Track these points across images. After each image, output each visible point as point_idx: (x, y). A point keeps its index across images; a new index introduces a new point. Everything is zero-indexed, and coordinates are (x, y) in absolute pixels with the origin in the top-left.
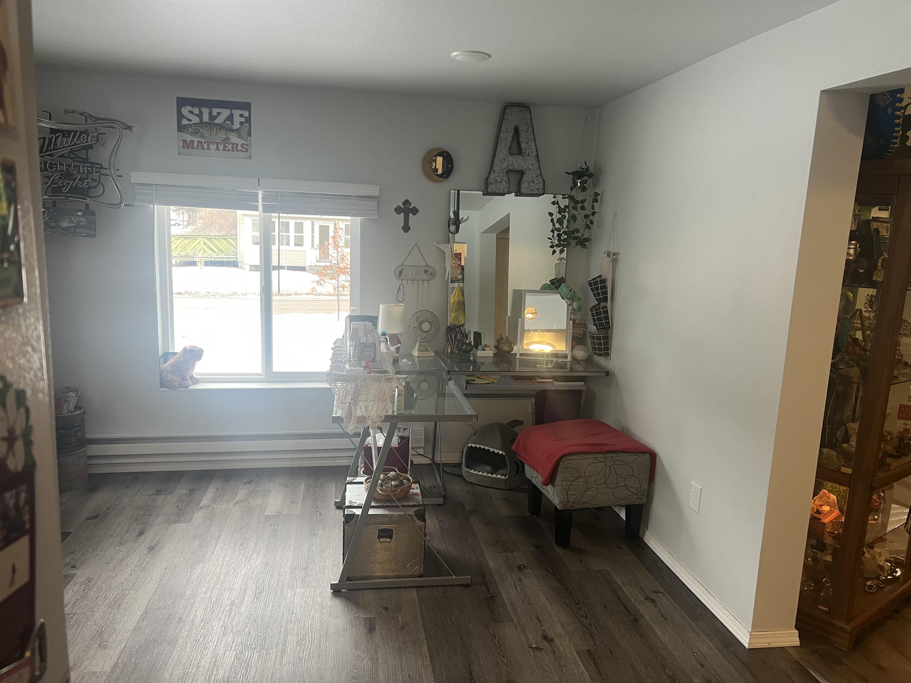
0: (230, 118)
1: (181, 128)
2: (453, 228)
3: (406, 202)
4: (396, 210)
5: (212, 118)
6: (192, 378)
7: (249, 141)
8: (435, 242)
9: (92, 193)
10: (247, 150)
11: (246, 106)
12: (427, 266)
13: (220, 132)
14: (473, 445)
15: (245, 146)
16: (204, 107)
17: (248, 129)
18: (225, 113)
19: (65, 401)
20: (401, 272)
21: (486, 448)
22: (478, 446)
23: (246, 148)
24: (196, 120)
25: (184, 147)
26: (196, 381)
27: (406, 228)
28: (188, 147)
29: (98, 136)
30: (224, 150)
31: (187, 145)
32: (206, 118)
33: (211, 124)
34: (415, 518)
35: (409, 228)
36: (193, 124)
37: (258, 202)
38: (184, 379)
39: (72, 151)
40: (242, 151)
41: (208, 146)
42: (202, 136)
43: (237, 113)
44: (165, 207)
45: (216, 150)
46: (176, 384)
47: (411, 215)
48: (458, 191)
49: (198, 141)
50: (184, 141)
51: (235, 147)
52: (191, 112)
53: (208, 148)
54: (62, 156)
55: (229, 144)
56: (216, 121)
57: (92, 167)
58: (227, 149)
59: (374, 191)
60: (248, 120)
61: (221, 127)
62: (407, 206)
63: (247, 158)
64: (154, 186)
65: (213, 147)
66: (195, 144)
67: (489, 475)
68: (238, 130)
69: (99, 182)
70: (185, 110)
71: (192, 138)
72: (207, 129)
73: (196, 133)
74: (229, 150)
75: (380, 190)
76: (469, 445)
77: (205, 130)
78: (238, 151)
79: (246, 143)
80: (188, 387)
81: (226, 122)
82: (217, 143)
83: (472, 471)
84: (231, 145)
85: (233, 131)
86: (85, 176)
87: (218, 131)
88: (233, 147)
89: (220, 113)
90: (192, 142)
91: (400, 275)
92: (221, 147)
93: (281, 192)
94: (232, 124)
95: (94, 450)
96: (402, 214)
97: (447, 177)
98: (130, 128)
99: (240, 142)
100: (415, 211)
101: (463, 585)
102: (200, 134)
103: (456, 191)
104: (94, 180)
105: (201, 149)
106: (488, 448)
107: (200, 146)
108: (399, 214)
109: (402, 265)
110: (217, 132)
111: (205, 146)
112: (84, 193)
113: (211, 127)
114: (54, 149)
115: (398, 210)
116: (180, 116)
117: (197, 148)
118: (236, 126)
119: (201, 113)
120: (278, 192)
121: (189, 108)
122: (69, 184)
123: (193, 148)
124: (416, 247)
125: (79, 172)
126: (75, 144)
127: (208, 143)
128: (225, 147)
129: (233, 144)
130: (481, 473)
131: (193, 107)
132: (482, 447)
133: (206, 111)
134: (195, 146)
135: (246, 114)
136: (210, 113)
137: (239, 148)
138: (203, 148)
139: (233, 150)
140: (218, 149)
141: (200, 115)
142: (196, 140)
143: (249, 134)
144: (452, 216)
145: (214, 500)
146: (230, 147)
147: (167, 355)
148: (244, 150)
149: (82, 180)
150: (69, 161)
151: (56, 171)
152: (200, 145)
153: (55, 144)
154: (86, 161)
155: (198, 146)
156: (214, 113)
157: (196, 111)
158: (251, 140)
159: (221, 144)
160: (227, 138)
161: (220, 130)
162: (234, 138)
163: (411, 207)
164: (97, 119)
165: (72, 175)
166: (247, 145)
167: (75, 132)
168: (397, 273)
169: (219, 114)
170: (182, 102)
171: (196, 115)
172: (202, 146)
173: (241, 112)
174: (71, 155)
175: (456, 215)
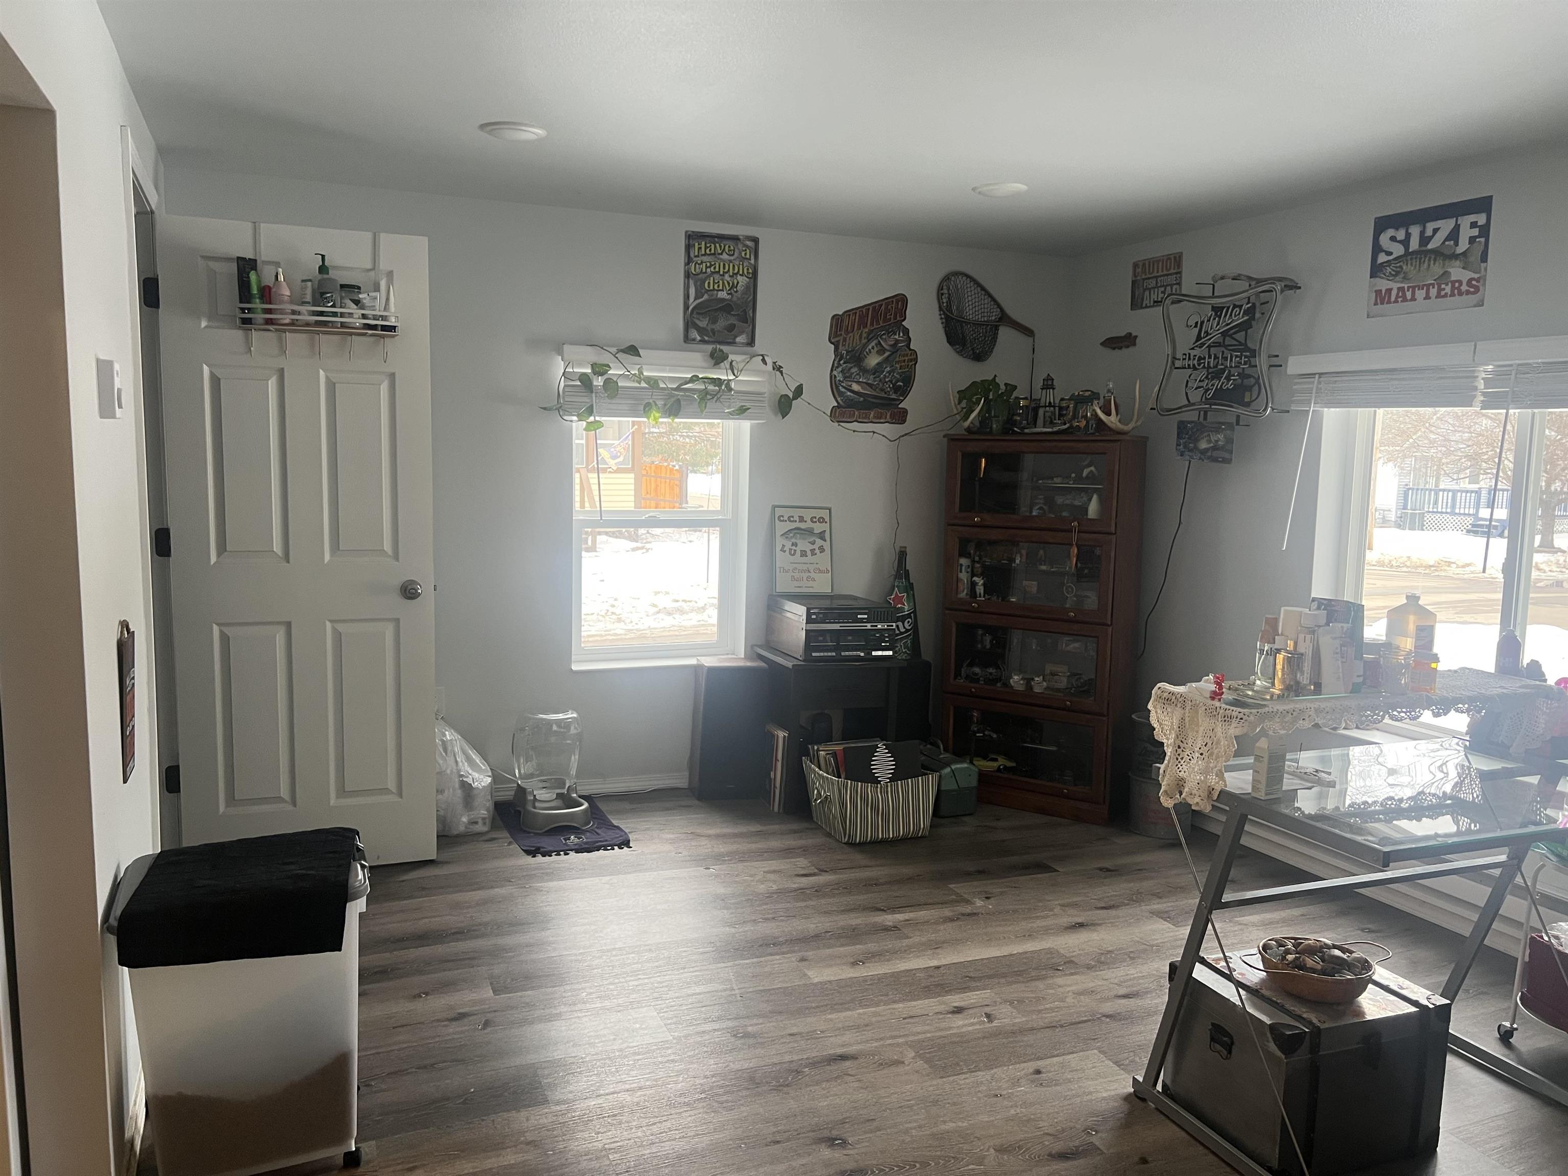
0: (1454, 235)
1: (1376, 270)
5: (1424, 240)
7: (1483, 270)
10: (1477, 290)
11: (1484, 205)
13: (1434, 264)
15: (1474, 282)
16: (1414, 224)
17: (1482, 247)
18: (1447, 226)
23: (1475, 287)
24: (1398, 250)
25: (1376, 304)
28: (1382, 303)
30: (1438, 296)
31: (1382, 298)
32: (1414, 245)
33: (1423, 254)
36: (1395, 259)
37: (1475, 389)
39: (1226, 335)
40: (1468, 292)
41: (1413, 293)
42: (1405, 279)
43: (1465, 221)
45: (1425, 299)
49: (1399, 289)
50: (1378, 292)
51: (1457, 290)
52: (1393, 239)
53: (1413, 299)
55: (1447, 284)
56: (1430, 247)
57: (1241, 357)
58: (1443, 293)
60: (1485, 231)
61: (1437, 254)
63: (1475, 306)
64: (1317, 376)
65: (1420, 294)
66: (1394, 293)
68: (1464, 254)
70: (1384, 239)
72: (1414, 264)
73: (1397, 273)
74: (1446, 296)
77: (1412, 265)
78: (1461, 294)
79: (1476, 276)
81: (1447, 243)
84: (1450, 284)
85: (1455, 256)
87: (1432, 262)
88: (1453, 288)
89: (1438, 229)
90: (1389, 291)
92: (1433, 292)
93: (1519, 365)
94: (1457, 244)
98: (1292, 286)
102: (1402, 275)
105: (1402, 301)
107: (1400, 297)
110: (1429, 265)
111: (1409, 295)
113: (1420, 259)
114: (1206, 337)
116: (1377, 249)
117: (1396, 301)
118: (1463, 246)
119: (1408, 235)
120: (1511, 365)
121: (1391, 232)
122: (1213, 385)
123: (1389, 302)
127: (1414, 288)
128: (1440, 289)
129: (1453, 282)
131: (1397, 229)
133: (1415, 231)
134: (1393, 299)
135: (1481, 219)
136: (1422, 233)
137: (1464, 288)
138: (1405, 300)
139: (1453, 295)
140: (1427, 297)
141: (1406, 243)
142: (1395, 286)
143: (1484, 258)
146: (1448, 289)
148: (1472, 290)
149: (1229, 377)
150: (1218, 351)
152: (1400, 294)
155: (1397, 296)
156: (1429, 233)
157: (1401, 235)
158: (1486, 269)
159: (1433, 287)
160: (1446, 274)
161: (1435, 260)
162: (1458, 273)
164: (1257, 281)
165: (1220, 371)
166: (1478, 280)
169: (1436, 231)
170: (1381, 225)
171: (1400, 242)
172: (1404, 297)
173: (1472, 218)
174: (1228, 341)
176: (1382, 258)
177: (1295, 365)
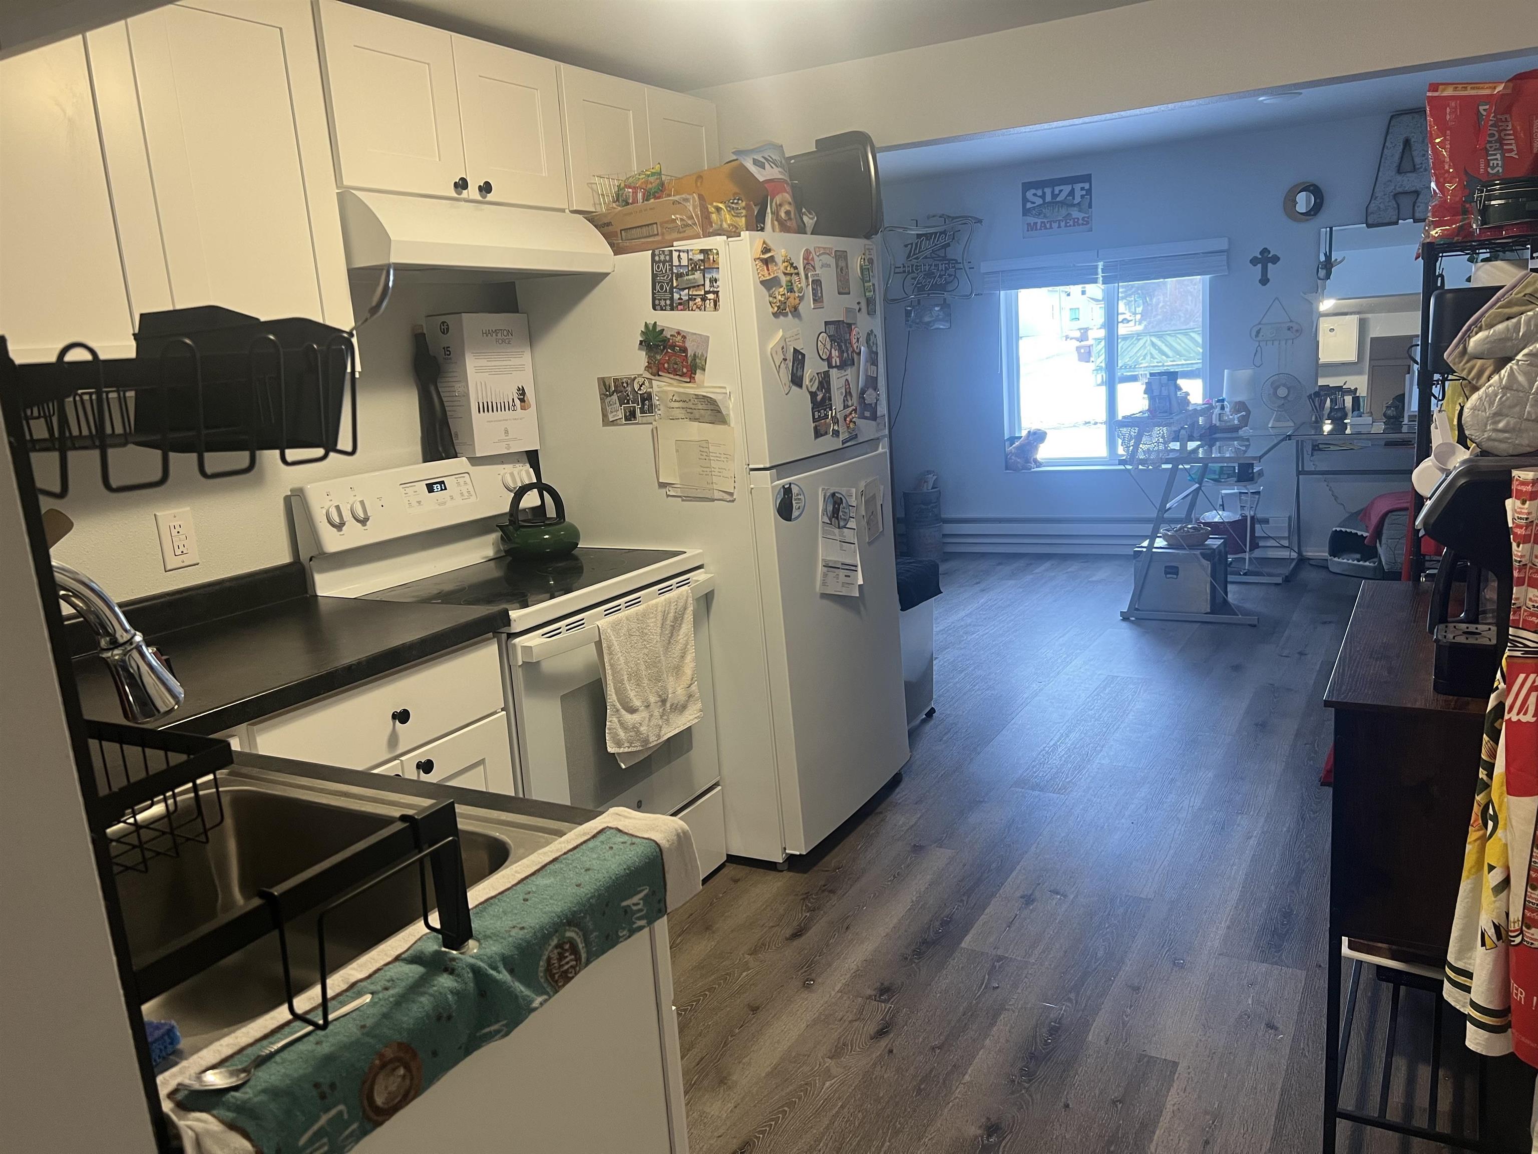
0: (1072, 193)
1: (1026, 212)
2: (1322, 273)
3: (1265, 251)
4: (1251, 261)
5: (1054, 196)
6: (1035, 461)
7: (1090, 212)
8: (1302, 294)
9: (950, 288)
10: (1088, 223)
11: (1087, 178)
12: (1291, 321)
13: (1062, 209)
14: (1338, 529)
15: (1086, 219)
16: (1047, 187)
17: (1089, 200)
18: (1067, 189)
19: (925, 482)
20: (1258, 332)
21: (1354, 531)
22: (1343, 530)
23: (1087, 221)
24: (1039, 201)
25: (1028, 231)
26: (1038, 464)
27: (1264, 281)
28: (1032, 230)
29: (954, 234)
30: (1066, 226)
31: (1032, 227)
32: (1048, 198)
33: (1054, 204)
34: (1200, 556)
35: (1268, 280)
36: (1037, 206)
37: (1097, 274)
38: (1027, 461)
39: (933, 251)
40: (1083, 224)
41: (1051, 225)
42: (1045, 217)
43: (1078, 187)
44: (1013, 291)
46: (1019, 465)
47: (1270, 265)
48: (1331, 229)
49: (1042, 222)
50: (1029, 224)
51: (1076, 222)
52: (1035, 195)
53: (1051, 227)
54: (926, 257)
55: (1070, 220)
56: (1058, 199)
57: (948, 264)
58: (1068, 225)
59: (1223, 244)
60: (1089, 192)
61: (1063, 203)
62: (1266, 254)
63: (1087, 231)
64: (1000, 272)
65: (1055, 225)
66: (1039, 225)
67: (1355, 562)
68: (1079, 204)
69: (955, 276)
70: (1029, 194)
71: (1036, 220)
72: (1049, 208)
73: (1040, 214)
74: (1070, 226)
75: (1230, 243)
76: (1334, 529)
78: (1079, 225)
79: (1086, 216)
80: (1030, 469)
81: (1068, 198)
82: (1059, 221)
83: (1336, 559)
84: (1072, 220)
85: (1074, 205)
86: (943, 273)
87: (1060, 208)
88: (1074, 222)
90: (1035, 223)
91: (1257, 336)
92: (1063, 224)
93: (1121, 261)
94: (1074, 198)
95: (949, 528)
96: (1260, 266)
97: (1315, 215)
98: (980, 221)
99: (1081, 215)
100: (1275, 259)
101: (1250, 625)
102: (1042, 215)
103: (1328, 229)
104: (950, 275)
105: (1044, 229)
106: (1356, 531)
107: (1043, 227)
108: (1255, 265)
109: (1260, 324)
110: (1059, 210)
111: (1048, 226)
112: (943, 288)
113: (1053, 206)
114: (919, 252)
115: (1254, 261)
116: (1025, 200)
117: (1041, 229)
118: (1077, 199)
119: (1044, 193)
120: (1118, 261)
121: (1033, 191)
122: (930, 282)
123: (1036, 230)
124: (1276, 301)
125: (938, 270)
126: (936, 245)
127: (1051, 222)
128: (1066, 223)
129: (1074, 219)
130: (1345, 561)
131: (1037, 190)
132: (1348, 530)
133: (1048, 191)
134: (1038, 228)
135: (1087, 186)
136: (1053, 192)
137: (1081, 222)
138: (1046, 228)
139: (1074, 226)
140: (1059, 227)
141: (1043, 196)
142: (1039, 221)
143: (1090, 206)
144: (1322, 258)
146: (1071, 223)
147: (1013, 439)
148: (1085, 223)
149: (940, 276)
150: (930, 261)
151: (921, 271)
152: (1043, 225)
153: (920, 248)
154: (944, 258)
155: (1041, 226)
156: (1057, 192)
157: (1040, 193)
158: (1092, 212)
159: (1063, 222)
160: (1069, 214)
161: (1062, 207)
162: (1075, 213)
163: (1270, 256)
164: (954, 218)
165: (933, 273)
166: (1088, 218)
167: (936, 233)
168: (1254, 333)
169: (1061, 191)
170: (1027, 187)
171: (1040, 197)
172: (1045, 226)
173: (1082, 185)
174: (933, 255)
175: (1328, 257)
176: (1029, 205)
177: (985, 267)
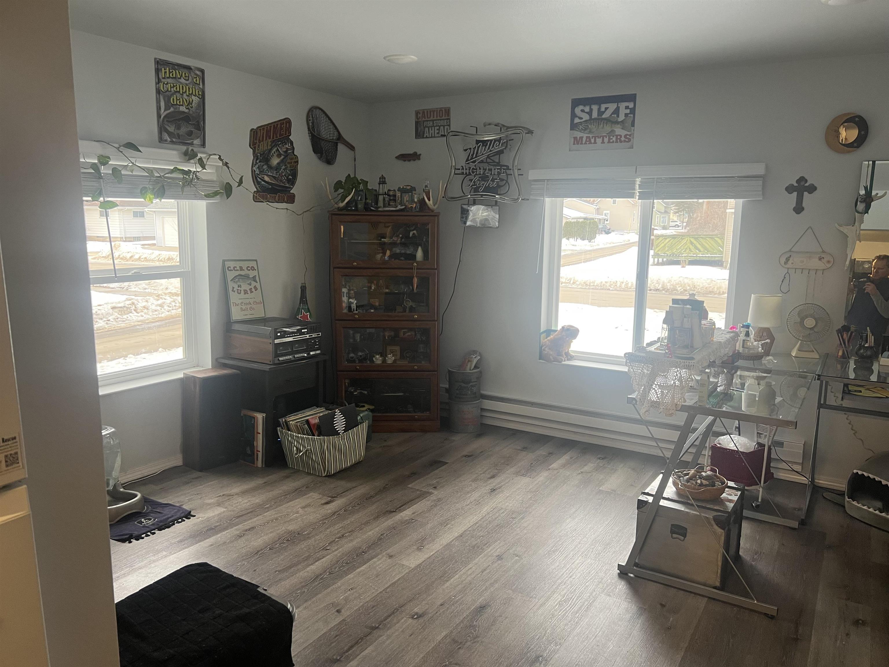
0: (617, 111)
1: (573, 127)
2: (861, 207)
3: (802, 180)
4: (787, 189)
5: (600, 113)
6: (567, 354)
7: (632, 131)
8: (836, 225)
9: (502, 190)
10: (629, 140)
11: (632, 98)
12: (823, 252)
13: (606, 125)
14: (860, 473)
15: (628, 136)
16: (594, 104)
17: (632, 119)
18: (612, 107)
19: (469, 361)
20: (788, 260)
21: (877, 479)
22: (866, 474)
23: (628, 139)
24: (586, 117)
25: (574, 144)
26: (570, 358)
27: (799, 209)
28: (578, 144)
29: (507, 141)
30: (609, 142)
31: (577, 141)
32: (595, 115)
33: (600, 120)
34: (713, 522)
35: (803, 209)
36: (584, 121)
37: (634, 189)
38: (559, 354)
39: (488, 157)
40: (625, 141)
41: (595, 140)
42: (590, 132)
43: (623, 105)
44: (559, 199)
45: (601, 143)
46: (551, 357)
47: (806, 194)
48: (874, 162)
49: (587, 137)
50: (575, 138)
51: (619, 139)
52: (583, 111)
53: (595, 143)
54: (482, 162)
55: (613, 137)
56: (604, 116)
57: (500, 169)
58: (611, 141)
59: (759, 169)
60: (633, 111)
61: (608, 121)
62: (802, 183)
63: (629, 148)
64: (546, 181)
65: (599, 141)
66: (584, 139)
67: (877, 512)
68: (622, 122)
69: (507, 181)
70: (578, 110)
71: (581, 134)
72: (595, 124)
73: (586, 129)
74: (613, 142)
75: (767, 168)
76: (855, 471)
77: (594, 125)
78: (621, 142)
79: (629, 133)
81: (613, 115)
82: (603, 137)
83: (855, 503)
84: (615, 137)
85: (617, 123)
86: (495, 177)
87: (605, 125)
88: (617, 139)
89: (608, 108)
90: (581, 138)
91: (786, 263)
92: (606, 140)
93: (657, 178)
94: (618, 116)
95: (488, 404)
96: (795, 194)
97: (858, 147)
98: (530, 132)
99: (623, 133)
100: (812, 189)
101: (766, 615)
102: (588, 130)
103: (871, 162)
104: (502, 180)
105: (589, 144)
106: (880, 479)
107: (588, 141)
108: (790, 193)
109: (790, 251)
110: (603, 126)
111: (593, 141)
112: (495, 190)
113: (599, 122)
114: (476, 157)
115: (790, 189)
116: (574, 115)
117: (586, 143)
118: (622, 118)
119: (591, 110)
120: (654, 178)
121: (581, 107)
122: (483, 184)
123: (582, 144)
124: (810, 230)
125: (491, 174)
126: (491, 151)
128: (609, 139)
129: (617, 136)
130: (865, 508)
131: (585, 106)
132: (871, 476)
133: (595, 108)
134: (584, 142)
135: (631, 105)
136: (599, 109)
137: (623, 139)
138: (591, 143)
139: (617, 142)
140: (603, 142)
141: (590, 113)
142: (585, 136)
143: (633, 125)
144: (862, 192)
145: (564, 466)
146: (614, 139)
147: (549, 332)
148: (627, 140)
149: (493, 180)
150: (486, 166)
151: (476, 174)
152: (588, 140)
153: (477, 153)
154: (498, 164)
155: (586, 141)
156: (603, 109)
157: (587, 109)
158: (634, 130)
159: (606, 137)
160: (613, 131)
161: (606, 123)
162: (619, 131)
163: (807, 184)
164: (508, 128)
165: (488, 177)
166: (630, 135)
167: (491, 141)
168: (783, 260)
169: (606, 109)
170: (576, 103)
171: (587, 113)
172: (590, 140)
173: (627, 104)
174: (489, 160)
175: (869, 192)
176: (577, 120)
177: (533, 175)
